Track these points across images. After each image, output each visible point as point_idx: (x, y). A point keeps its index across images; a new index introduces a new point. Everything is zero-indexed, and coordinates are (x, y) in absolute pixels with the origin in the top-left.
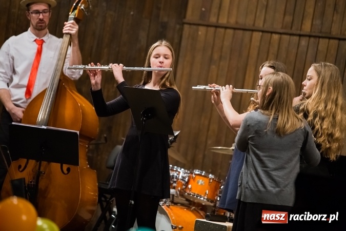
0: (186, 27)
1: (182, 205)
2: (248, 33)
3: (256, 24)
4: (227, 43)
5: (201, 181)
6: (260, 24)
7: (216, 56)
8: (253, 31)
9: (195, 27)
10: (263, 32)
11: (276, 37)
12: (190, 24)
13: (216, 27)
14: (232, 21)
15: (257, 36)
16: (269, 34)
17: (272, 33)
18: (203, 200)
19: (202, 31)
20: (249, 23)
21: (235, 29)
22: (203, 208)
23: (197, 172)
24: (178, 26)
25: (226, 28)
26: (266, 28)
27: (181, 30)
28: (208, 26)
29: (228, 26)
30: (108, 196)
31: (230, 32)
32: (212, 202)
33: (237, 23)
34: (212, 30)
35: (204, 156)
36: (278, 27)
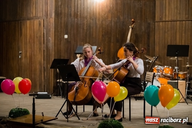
0: (156, 23)
1: (163, 77)
2: (175, 22)
3: (177, 19)
4: (169, 26)
5: (167, 69)
6: (178, 19)
7: (166, 30)
8: (177, 21)
9: (159, 23)
10: (180, 21)
12: (157, 22)
13: (165, 22)
14: (170, 19)
15: (178, 22)
17: (183, 21)
18: (169, 75)
19: (161, 23)
20: (175, 19)
21: (171, 21)
22: (169, 77)
23: (166, 67)
24: (153, 23)
25: (168, 21)
27: (155, 24)
29: (169, 21)
32: (172, 75)
33: (171, 19)
34: (164, 23)
35: (167, 62)
36: (184, 19)
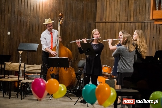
0: (97, 23)
2: (115, 23)
3: (117, 20)
4: (109, 27)
5: (106, 68)
6: (118, 20)
7: (106, 31)
8: (116, 22)
9: (99, 23)
10: (119, 22)
11: (123, 23)
12: (98, 22)
13: (105, 22)
14: (110, 20)
15: (118, 24)
16: (121, 23)
17: (122, 22)
18: (107, 74)
19: (101, 24)
20: (115, 20)
21: (111, 22)
22: (107, 76)
23: (104, 66)
24: (94, 24)
25: (108, 22)
26: (120, 21)
27: (95, 24)
28: (103, 22)
29: (109, 22)
30: (79, 76)
31: (110, 23)
32: (110, 74)
33: (111, 21)
35: (106, 61)
36: (124, 21)
